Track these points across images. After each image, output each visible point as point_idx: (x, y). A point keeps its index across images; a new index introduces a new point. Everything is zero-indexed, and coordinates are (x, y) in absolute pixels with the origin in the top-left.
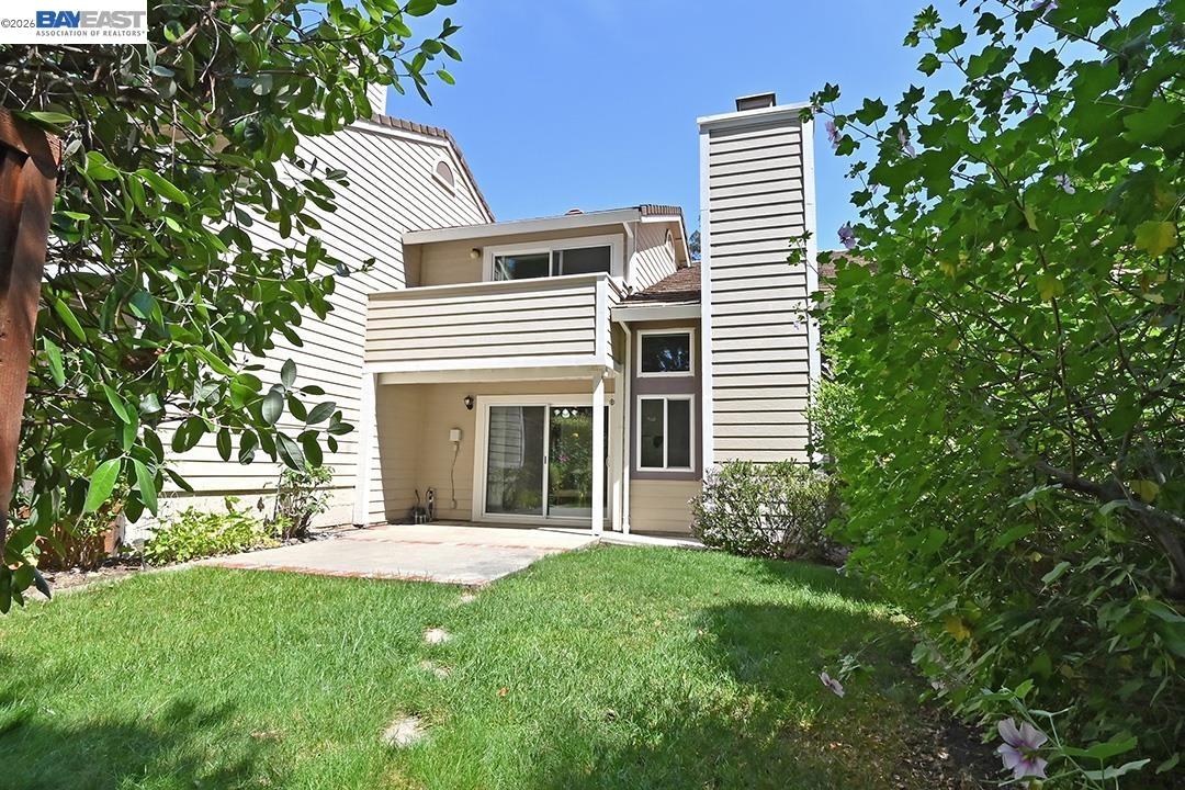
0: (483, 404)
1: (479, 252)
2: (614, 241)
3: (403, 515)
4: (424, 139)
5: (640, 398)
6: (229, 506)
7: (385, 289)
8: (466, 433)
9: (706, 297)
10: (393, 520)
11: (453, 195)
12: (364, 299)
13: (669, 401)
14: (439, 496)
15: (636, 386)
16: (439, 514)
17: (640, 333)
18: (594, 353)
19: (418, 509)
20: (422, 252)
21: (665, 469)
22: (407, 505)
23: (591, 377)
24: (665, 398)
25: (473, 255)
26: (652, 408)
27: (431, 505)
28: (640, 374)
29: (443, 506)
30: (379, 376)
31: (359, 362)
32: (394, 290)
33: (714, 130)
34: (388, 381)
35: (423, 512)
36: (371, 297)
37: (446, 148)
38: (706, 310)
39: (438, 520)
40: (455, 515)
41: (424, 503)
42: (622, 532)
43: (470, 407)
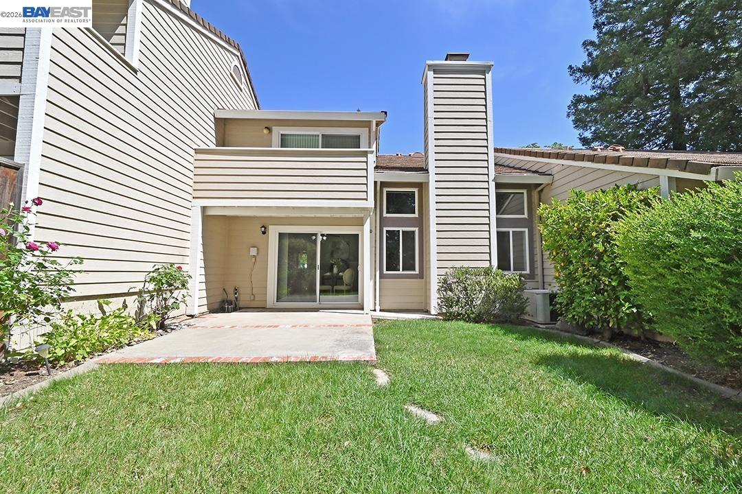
0: (274, 232)
1: (269, 129)
2: (362, 132)
3: (216, 306)
4: (226, 46)
5: (385, 229)
6: (101, 308)
7: (203, 147)
8: (263, 250)
9: (432, 170)
10: (212, 311)
11: (241, 91)
12: (193, 152)
13: (403, 231)
14: (241, 292)
15: (383, 222)
16: (241, 304)
17: (385, 190)
18: (366, 199)
19: (227, 302)
20: (225, 125)
21: (401, 272)
22: (219, 299)
23: (363, 215)
24: (401, 229)
25: (266, 131)
26: (392, 236)
27: (236, 298)
28: (385, 215)
29: (244, 299)
30: (204, 209)
31: (189, 197)
32: (208, 148)
33: (437, 70)
34: (210, 212)
35: (230, 303)
36: (197, 151)
37: (238, 56)
38: (432, 177)
39: (240, 309)
40: (254, 304)
41: (232, 297)
42: (375, 310)
43: (264, 233)
